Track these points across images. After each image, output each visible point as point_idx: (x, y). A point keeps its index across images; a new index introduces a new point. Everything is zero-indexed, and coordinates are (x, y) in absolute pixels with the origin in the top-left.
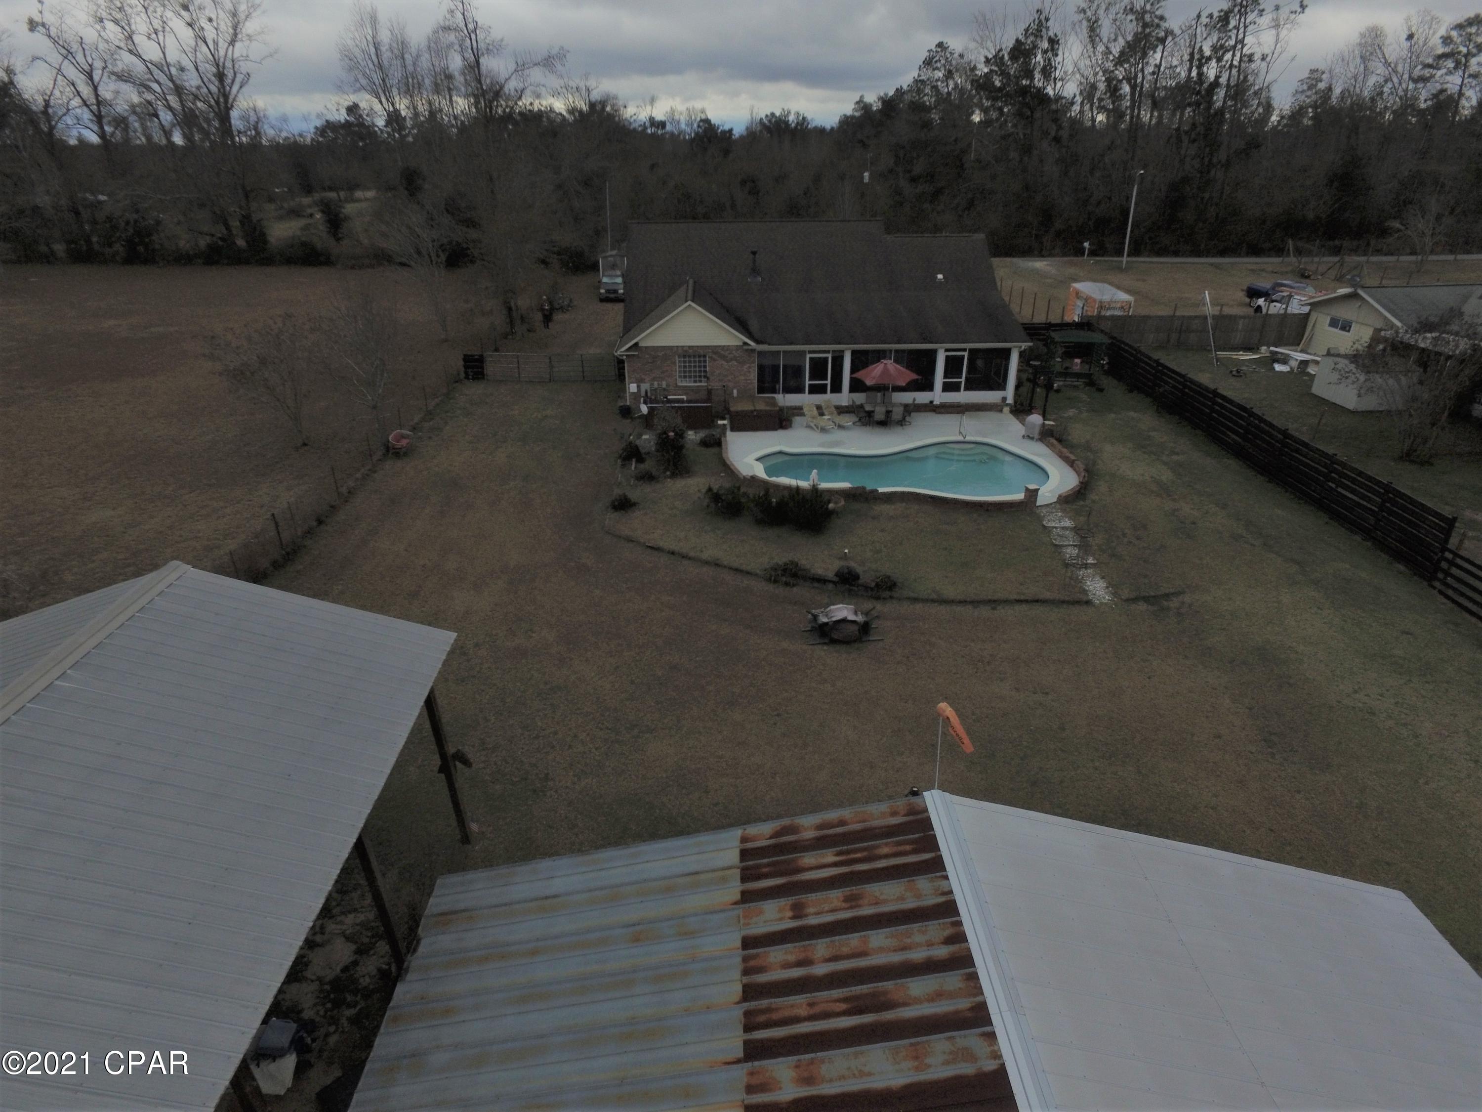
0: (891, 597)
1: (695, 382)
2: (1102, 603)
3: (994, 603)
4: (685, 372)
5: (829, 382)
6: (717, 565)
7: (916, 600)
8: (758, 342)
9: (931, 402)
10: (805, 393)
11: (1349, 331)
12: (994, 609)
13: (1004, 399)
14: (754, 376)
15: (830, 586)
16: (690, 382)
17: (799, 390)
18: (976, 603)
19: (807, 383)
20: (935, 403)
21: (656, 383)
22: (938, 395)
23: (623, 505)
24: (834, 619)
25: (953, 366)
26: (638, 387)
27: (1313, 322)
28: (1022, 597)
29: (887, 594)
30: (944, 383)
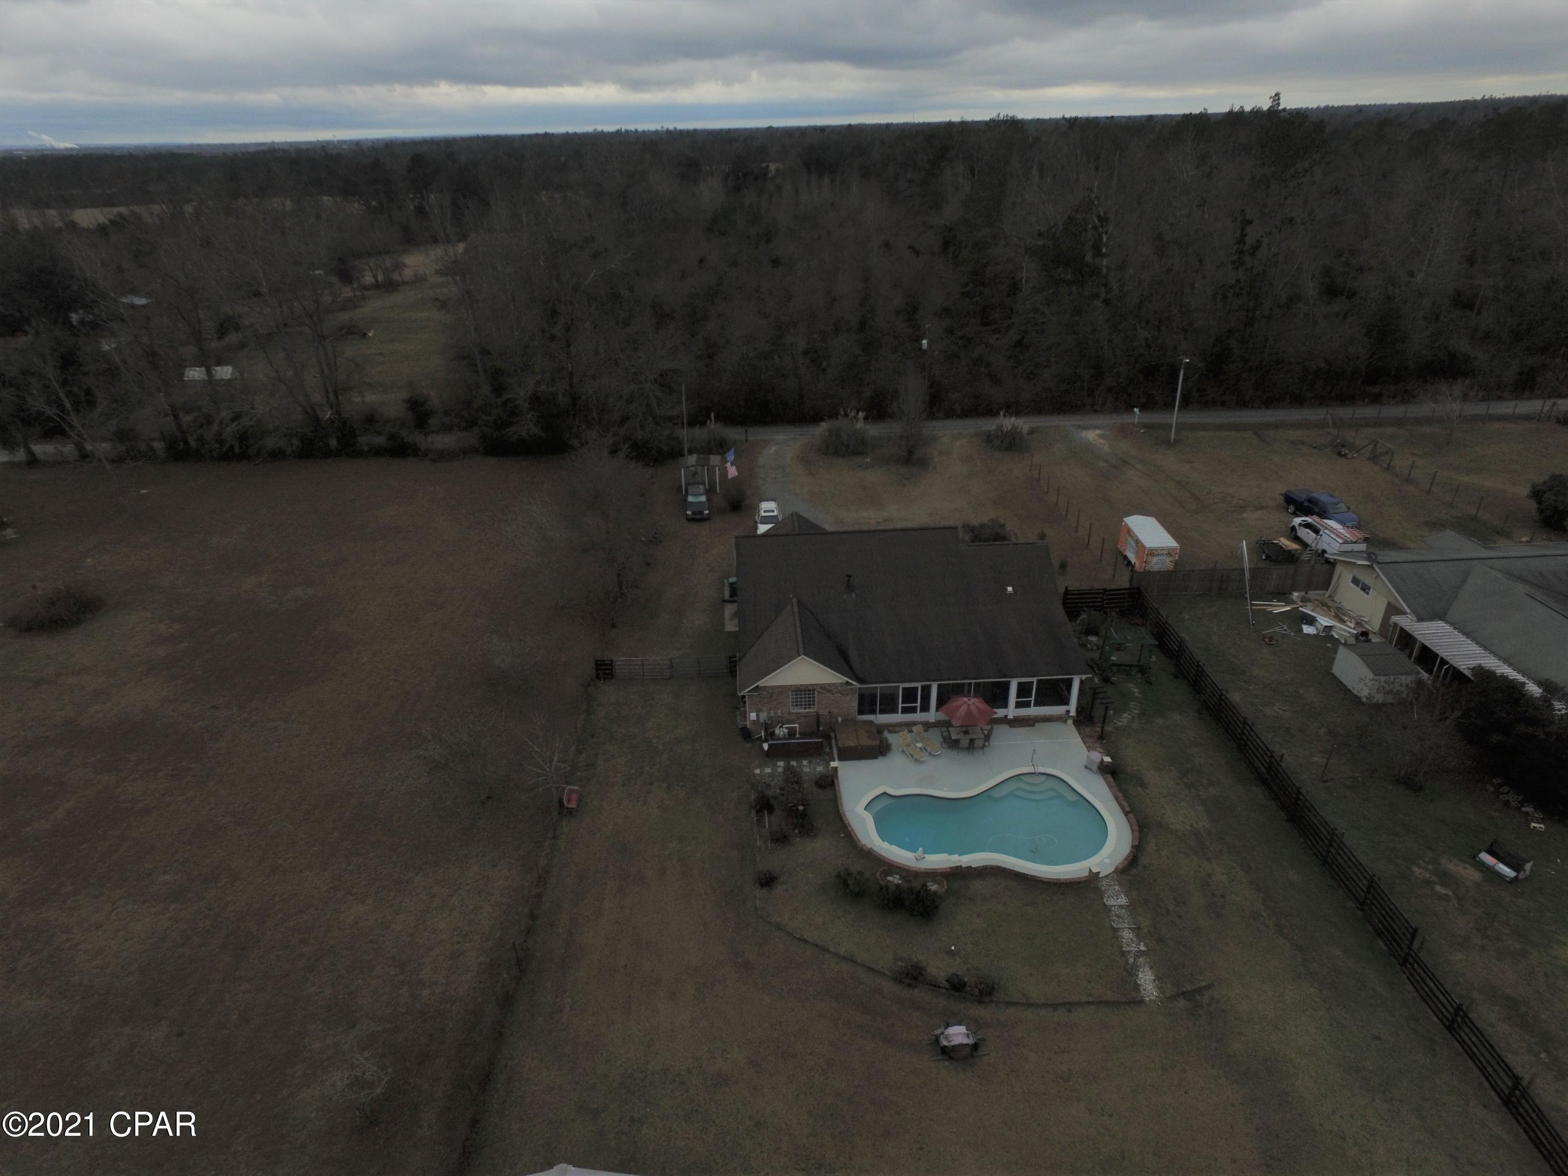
0: (991, 1001)
1: (805, 708)
2: (1150, 1000)
3: (1069, 1006)
4: (796, 702)
5: (918, 704)
6: (852, 961)
7: (1009, 1004)
8: (860, 680)
9: (1006, 716)
10: (898, 713)
11: (1368, 593)
12: (1069, 1011)
13: (1068, 712)
14: (855, 704)
15: (944, 991)
16: (801, 709)
17: (895, 711)
18: (1055, 1006)
19: (900, 705)
20: (1008, 717)
21: (772, 712)
22: (1011, 711)
23: (768, 881)
24: (953, 1043)
25: (1024, 690)
26: (758, 716)
27: (1338, 574)
28: (1091, 1000)
29: (987, 999)
30: (1017, 703)
